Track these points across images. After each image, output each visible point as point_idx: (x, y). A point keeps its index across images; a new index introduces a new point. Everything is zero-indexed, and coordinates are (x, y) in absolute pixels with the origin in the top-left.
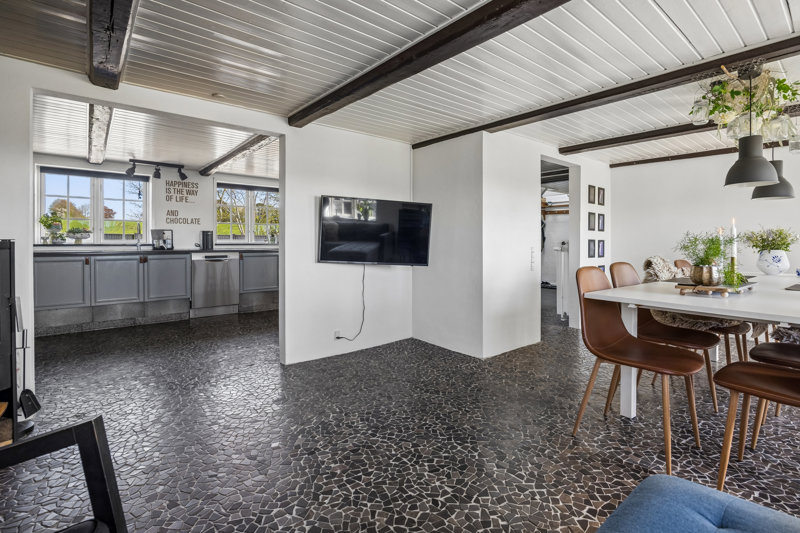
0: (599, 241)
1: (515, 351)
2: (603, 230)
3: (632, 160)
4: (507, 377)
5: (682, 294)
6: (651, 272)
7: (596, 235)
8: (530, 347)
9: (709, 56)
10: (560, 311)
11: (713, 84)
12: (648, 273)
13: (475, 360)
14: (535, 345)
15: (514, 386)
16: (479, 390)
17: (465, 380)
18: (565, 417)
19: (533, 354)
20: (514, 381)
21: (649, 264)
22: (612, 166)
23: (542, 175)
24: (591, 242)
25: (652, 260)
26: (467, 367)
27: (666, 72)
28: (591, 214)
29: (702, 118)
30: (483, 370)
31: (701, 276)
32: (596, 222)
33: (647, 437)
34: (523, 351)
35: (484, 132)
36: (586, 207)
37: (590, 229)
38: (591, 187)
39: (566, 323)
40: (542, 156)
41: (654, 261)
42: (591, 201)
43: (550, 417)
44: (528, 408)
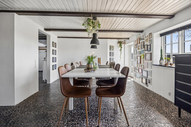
0: (55, 58)
1: (29, 97)
2: (56, 55)
3: (63, 36)
4: (27, 111)
5: (86, 72)
6: (73, 66)
7: (54, 56)
8: (35, 94)
9: (89, 11)
10: (44, 79)
11: (88, 19)
12: (72, 66)
13: (10, 107)
14: (37, 93)
15: (31, 114)
16: (14, 123)
17: (5, 120)
18: (53, 119)
19: (36, 97)
20: (31, 111)
21: (72, 64)
22: (58, 37)
23: (39, 37)
24: (53, 58)
25: (73, 63)
26: (6, 113)
27: (79, 11)
28: (53, 50)
29: (83, 28)
30: (16, 111)
31: (89, 67)
32: (54, 52)
33: (78, 115)
34: (32, 96)
35: (15, 14)
36: (52, 48)
37: (53, 54)
38: (53, 42)
39: (46, 82)
40: (39, 30)
41: (74, 63)
42: (53, 46)
43: (48, 122)
44: (39, 122)
